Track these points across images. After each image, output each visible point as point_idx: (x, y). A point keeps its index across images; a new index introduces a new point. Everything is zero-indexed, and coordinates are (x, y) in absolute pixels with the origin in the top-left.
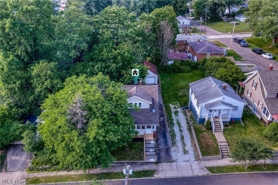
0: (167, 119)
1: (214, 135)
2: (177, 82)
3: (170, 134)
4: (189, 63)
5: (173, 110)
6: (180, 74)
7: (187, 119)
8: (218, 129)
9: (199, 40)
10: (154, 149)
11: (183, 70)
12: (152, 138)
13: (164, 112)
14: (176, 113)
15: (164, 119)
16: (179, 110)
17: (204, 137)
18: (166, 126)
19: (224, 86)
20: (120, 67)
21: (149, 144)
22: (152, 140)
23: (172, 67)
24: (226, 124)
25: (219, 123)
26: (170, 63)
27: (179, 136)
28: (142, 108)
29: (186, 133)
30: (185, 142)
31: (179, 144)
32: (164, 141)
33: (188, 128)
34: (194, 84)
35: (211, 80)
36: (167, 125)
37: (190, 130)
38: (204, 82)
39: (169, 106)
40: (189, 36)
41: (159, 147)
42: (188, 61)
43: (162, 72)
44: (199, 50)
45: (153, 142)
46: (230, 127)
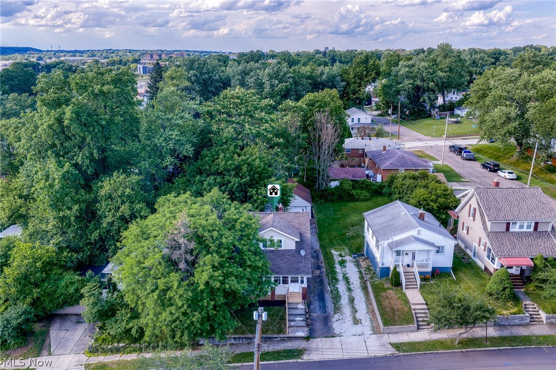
0: (327, 272)
1: (404, 295)
2: (346, 216)
3: (331, 296)
4: (367, 186)
5: (337, 259)
6: (352, 204)
7: (360, 272)
8: (411, 283)
9: (385, 147)
10: (303, 316)
11: (356, 197)
12: (299, 299)
13: (322, 263)
14: (342, 263)
15: (320, 273)
16: (348, 258)
17: (387, 298)
18: (325, 283)
19: (421, 214)
20: (246, 183)
21: (294, 310)
22: (300, 303)
23: (337, 191)
24: (425, 277)
25: (412, 275)
26: (334, 184)
27: (347, 298)
28: (283, 248)
29: (359, 294)
30: (356, 307)
31: (347, 310)
32: (321, 306)
33: (361, 286)
34: (372, 213)
35: (399, 206)
36: (326, 281)
37: (364, 288)
38: (388, 209)
39: (331, 253)
40: (369, 140)
41: (312, 315)
42: (365, 182)
43: (320, 200)
44: (384, 163)
45: (301, 306)
46: (432, 282)
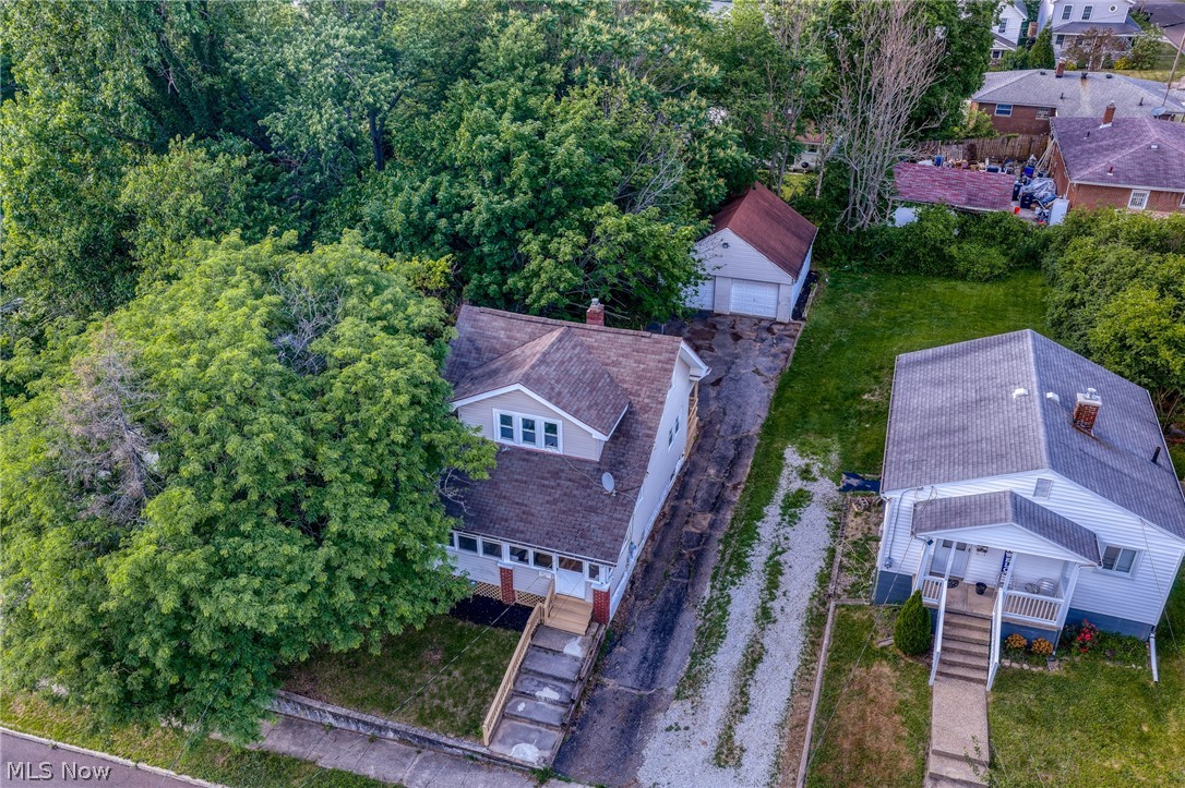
0: (732, 527)
1: (925, 697)
2: (899, 325)
3: (700, 623)
4: (1008, 233)
5: (788, 483)
6: (938, 286)
7: (832, 552)
8: (969, 661)
9: (1110, 111)
10: (567, 687)
12: (578, 623)
13: (735, 487)
14: (797, 501)
15: (712, 525)
16: (824, 488)
17: (863, 692)
18: (702, 570)
19: (1082, 408)
21: (550, 655)
22: (575, 635)
23: (906, 240)
24: (1029, 645)
25: (985, 630)
27: (741, 645)
28: (559, 451)
29: (787, 639)
30: (752, 691)
31: (717, 695)
32: (650, 655)
33: (810, 610)
34: (926, 361)
36: (712, 559)
37: (815, 621)
38: (981, 357)
39: (781, 457)
40: (1079, 82)
41: (603, 686)
42: (1001, 221)
44: (1088, 165)
45: (574, 649)
46: (1055, 669)
